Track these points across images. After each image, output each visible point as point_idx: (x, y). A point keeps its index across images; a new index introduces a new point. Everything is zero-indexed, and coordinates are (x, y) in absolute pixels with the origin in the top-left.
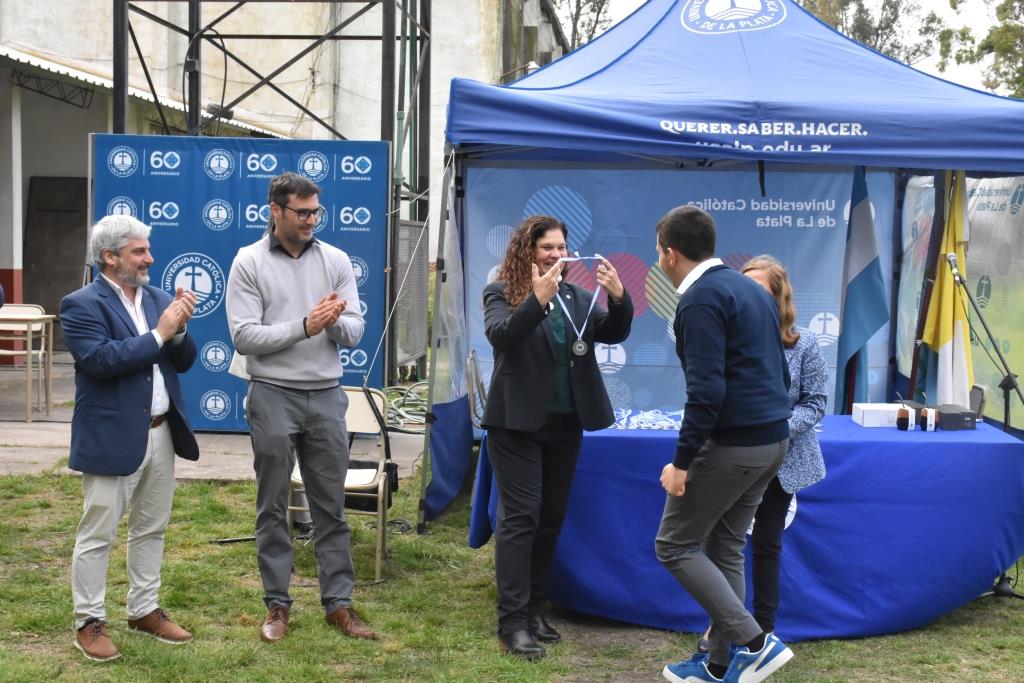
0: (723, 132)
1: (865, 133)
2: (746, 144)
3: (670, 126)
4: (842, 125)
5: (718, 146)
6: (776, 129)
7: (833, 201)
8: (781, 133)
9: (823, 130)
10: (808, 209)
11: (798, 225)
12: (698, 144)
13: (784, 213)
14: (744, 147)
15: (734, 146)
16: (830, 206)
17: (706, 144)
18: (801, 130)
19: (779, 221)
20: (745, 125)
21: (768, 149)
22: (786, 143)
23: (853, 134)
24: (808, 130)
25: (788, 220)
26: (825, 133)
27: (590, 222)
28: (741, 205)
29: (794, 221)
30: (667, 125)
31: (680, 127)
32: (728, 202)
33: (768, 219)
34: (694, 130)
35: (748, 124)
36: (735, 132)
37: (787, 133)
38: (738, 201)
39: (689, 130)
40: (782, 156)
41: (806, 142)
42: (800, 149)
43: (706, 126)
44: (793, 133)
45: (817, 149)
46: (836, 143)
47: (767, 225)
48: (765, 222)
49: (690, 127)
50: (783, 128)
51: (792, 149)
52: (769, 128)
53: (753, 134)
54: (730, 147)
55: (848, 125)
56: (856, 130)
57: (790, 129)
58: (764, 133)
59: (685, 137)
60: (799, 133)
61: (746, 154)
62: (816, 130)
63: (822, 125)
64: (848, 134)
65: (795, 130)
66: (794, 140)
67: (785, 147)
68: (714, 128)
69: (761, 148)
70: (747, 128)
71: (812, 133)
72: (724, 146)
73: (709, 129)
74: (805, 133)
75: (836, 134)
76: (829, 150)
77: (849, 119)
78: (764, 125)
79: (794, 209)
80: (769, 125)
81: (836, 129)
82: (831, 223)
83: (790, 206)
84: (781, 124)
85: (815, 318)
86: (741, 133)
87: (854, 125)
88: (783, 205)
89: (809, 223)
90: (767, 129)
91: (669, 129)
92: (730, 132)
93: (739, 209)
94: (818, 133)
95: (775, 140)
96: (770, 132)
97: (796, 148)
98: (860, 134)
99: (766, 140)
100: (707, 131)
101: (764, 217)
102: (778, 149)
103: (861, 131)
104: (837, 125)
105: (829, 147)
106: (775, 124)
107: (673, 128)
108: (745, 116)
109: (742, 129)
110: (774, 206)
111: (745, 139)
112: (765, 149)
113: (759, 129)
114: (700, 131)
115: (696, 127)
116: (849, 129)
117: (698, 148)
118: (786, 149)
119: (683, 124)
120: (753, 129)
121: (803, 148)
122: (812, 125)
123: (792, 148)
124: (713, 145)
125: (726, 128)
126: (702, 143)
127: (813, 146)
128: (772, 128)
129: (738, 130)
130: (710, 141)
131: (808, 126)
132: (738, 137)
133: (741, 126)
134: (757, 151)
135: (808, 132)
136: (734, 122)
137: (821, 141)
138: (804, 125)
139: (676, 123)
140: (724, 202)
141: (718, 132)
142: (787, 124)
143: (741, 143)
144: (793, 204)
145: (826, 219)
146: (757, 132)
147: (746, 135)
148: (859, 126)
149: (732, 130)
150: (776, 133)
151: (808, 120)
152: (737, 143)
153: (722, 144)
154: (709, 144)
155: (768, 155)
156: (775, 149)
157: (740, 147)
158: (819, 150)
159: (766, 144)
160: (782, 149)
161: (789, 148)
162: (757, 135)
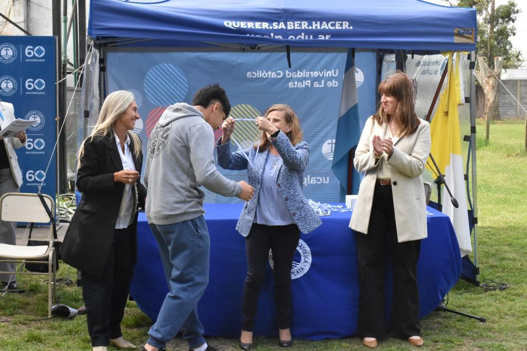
0: (264, 28)
1: (351, 28)
2: (278, 35)
3: (230, 24)
4: (337, 23)
5: (261, 36)
6: (296, 25)
7: (337, 71)
8: (300, 28)
9: (325, 26)
10: (321, 76)
11: (315, 86)
12: (248, 35)
13: (306, 79)
14: (276, 37)
15: (270, 36)
16: (335, 73)
17: (253, 35)
18: (312, 26)
19: (302, 84)
20: (277, 23)
21: (292, 38)
22: (303, 34)
23: (344, 28)
24: (316, 26)
25: (308, 83)
26: (327, 28)
27: (187, 86)
28: (279, 74)
29: (312, 84)
30: (228, 24)
31: (236, 25)
32: (272, 73)
33: (296, 83)
34: (246, 27)
35: (279, 22)
36: (271, 28)
37: (303, 28)
38: (278, 72)
39: (242, 26)
40: (300, 42)
41: (316, 33)
42: (311, 38)
43: (252, 24)
44: (307, 28)
45: (322, 38)
46: (334, 34)
47: (296, 87)
48: (294, 85)
49: (242, 25)
50: (300, 25)
51: (307, 38)
52: (292, 25)
53: (282, 29)
54: (268, 37)
55: (340, 22)
56: (346, 26)
57: (305, 25)
58: (289, 28)
59: (239, 31)
60: (310, 28)
61: (279, 41)
62: (321, 26)
63: (324, 23)
64: (340, 28)
65: (308, 26)
66: (307, 32)
67: (302, 37)
68: (258, 25)
69: (287, 38)
70: (278, 25)
71: (319, 28)
72: (265, 37)
73: (254, 26)
74: (314, 28)
75: (334, 28)
76: (329, 38)
77: (341, 18)
78: (288, 23)
79: (312, 76)
80: (292, 23)
81: (333, 25)
82: (335, 84)
83: (310, 75)
84: (299, 22)
85: (326, 143)
86: (274, 28)
87: (344, 23)
88: (306, 74)
89: (321, 85)
90: (291, 26)
91: (230, 26)
92: (268, 28)
93: (278, 77)
94: (322, 28)
95: (296, 32)
96: (292, 27)
97: (309, 37)
98: (348, 28)
99: (291, 32)
100: (253, 27)
101: (294, 82)
102: (298, 38)
103: (349, 26)
104: (334, 22)
105: (330, 36)
106: (296, 23)
107: (232, 26)
108: (277, 18)
109: (275, 26)
110: (300, 75)
111: (277, 32)
112: (290, 38)
113: (286, 25)
114: (249, 27)
115: (247, 25)
116: (341, 25)
117: (248, 37)
118: (303, 38)
119: (238, 23)
120: (282, 26)
121: (313, 37)
122: (319, 23)
123: (307, 37)
124: (257, 36)
125: (265, 25)
126: (250, 35)
127: (319, 36)
128: (294, 25)
129: (273, 26)
130: (256, 33)
131: (316, 23)
132: (273, 30)
133: (275, 24)
134: (285, 39)
135: (316, 27)
136: (270, 21)
137: (324, 32)
138: (314, 23)
139: (234, 23)
140: (270, 73)
141: (260, 28)
142: (303, 23)
144: (312, 73)
145: (332, 82)
146: (284, 27)
147: (278, 29)
148: (348, 23)
149: (269, 26)
150: (296, 28)
151: (316, 20)
152: (272, 35)
153: (263, 35)
154: (255, 35)
155: (292, 42)
156: (296, 38)
157: (274, 37)
158: (323, 38)
159: (291, 35)
160: (300, 38)
161: (305, 37)
162: (284, 29)
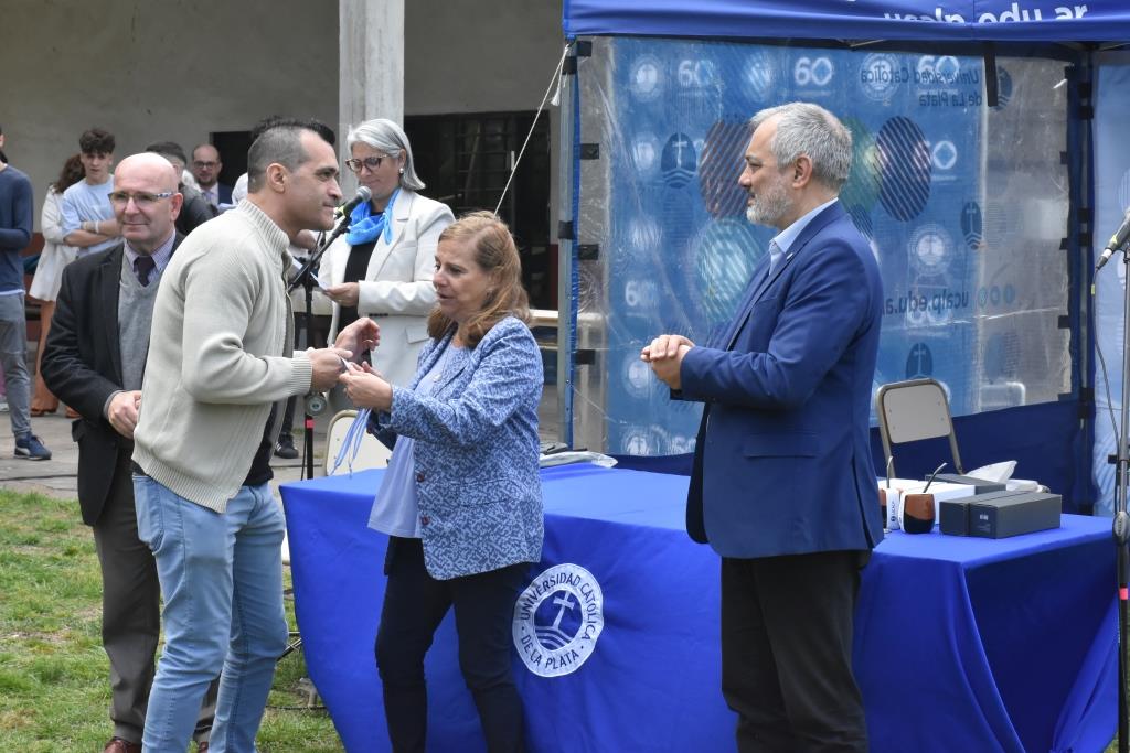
2: (952, 14)
5: (915, 20)
12: (887, 17)
14: (950, 19)
15: (934, 17)
17: (898, 18)
21: (988, 20)
22: (1015, 6)
40: (1011, 29)
42: (1038, 17)
45: (1066, 15)
46: (1095, 2)
51: (1026, 19)
54: (932, 21)
59: (866, 7)
61: (952, 31)
67: (1015, 14)
69: (976, 19)
72: (923, 19)
76: (1085, 14)
97: (1032, 15)
99: (984, 4)
102: (1003, 19)
105: (1084, 9)
111: (950, 4)
112: (982, 20)
117: (888, 23)
118: (1017, 19)
121: (1043, 15)
123: (1025, 13)
124: (908, 18)
126: (893, 16)
127: (1058, 10)
134: (969, 24)
143: (946, 11)
152: (938, 12)
153: (918, 14)
154: (902, 17)
155: (989, 30)
156: (998, 19)
157: (943, 19)
158: (1069, 16)
159: (984, 10)
160: (1009, 19)
161: (1021, 17)
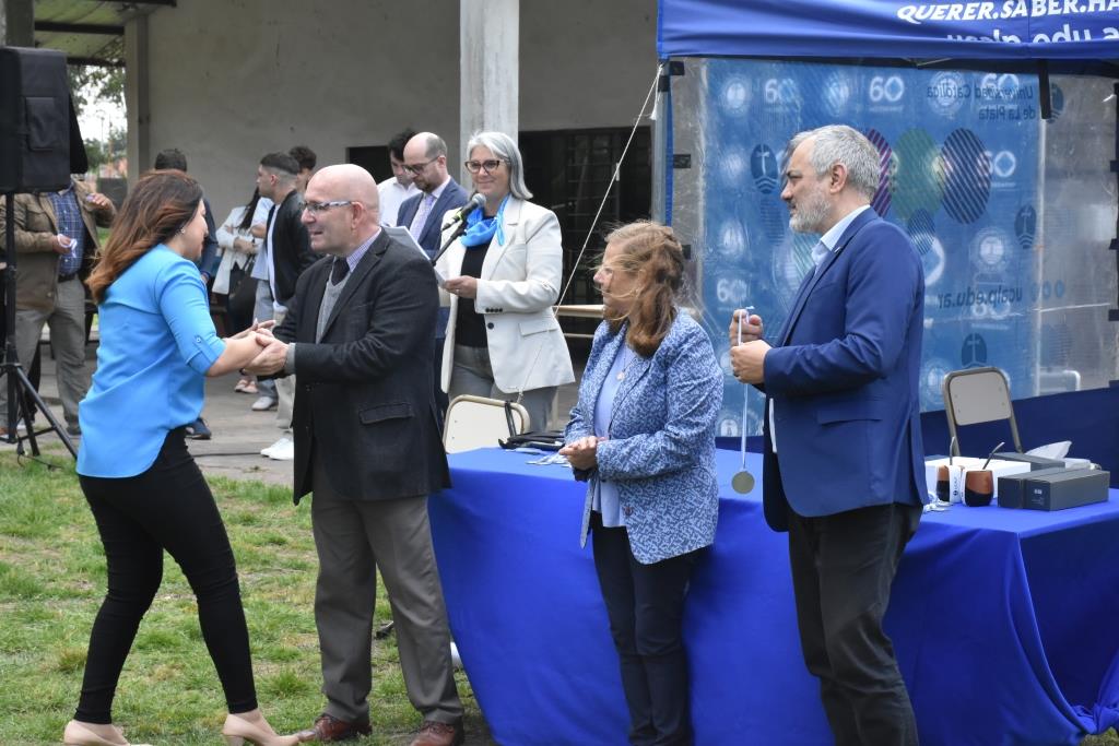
0: (980, 17)
2: (1009, 35)
3: (910, 13)
5: (975, 40)
6: (1052, 5)
8: (1058, 12)
12: (950, 38)
14: (1007, 39)
15: (992, 38)
17: (960, 38)
18: (1087, 4)
20: (1013, 3)
21: (1042, 40)
22: (1067, 27)
30: (907, 12)
31: (925, 13)
34: (943, 18)
36: (996, 15)
37: (1066, 11)
39: (936, 17)
40: (1063, 48)
41: (1097, 23)
42: (1088, 37)
43: (959, 9)
44: (1075, 10)
45: (1112, 34)
49: (938, 13)
50: (1062, 3)
51: (1077, 38)
52: (1042, 6)
53: (1019, 17)
54: (991, 41)
57: (1071, 4)
58: (1035, 13)
59: (930, 28)
60: (1083, 9)
61: (1010, 50)
62: (1108, 2)
65: (1078, 6)
66: (1077, 22)
67: (1066, 35)
68: (970, 11)
69: (1031, 40)
70: (1013, 8)
71: (1102, 8)
72: (982, 40)
73: (962, 14)
74: (1092, 8)
86: (1004, 16)
90: (1040, 7)
91: (908, 18)
92: (989, 17)
94: (1110, 8)
95: (1051, 24)
96: (1044, 12)
97: (1082, 35)
99: (1038, 24)
100: (957, 18)
102: (1055, 39)
107: (913, 17)
109: (1006, 10)
111: (1008, 26)
112: (1036, 40)
113: (1029, 7)
114: (949, 18)
115: (946, 12)
117: (950, 44)
118: (1068, 39)
119: (930, 8)
120: (1020, 8)
121: (1092, 34)
123: (1076, 33)
124: (969, 39)
125: (986, 10)
126: (954, 36)
127: (1106, 31)
128: (1047, 5)
129: (1001, 11)
130: (965, 33)
132: (999, 22)
133: (1007, 5)
134: (1024, 44)
135: (1097, 6)
137: (1115, 21)
139: (920, 9)
141: (973, 17)
146: (1024, 13)
147: (1009, 19)
149: (992, 13)
150: (1052, 12)
152: (996, 33)
153: (978, 36)
154: (964, 38)
155: (1044, 50)
156: (1051, 39)
157: (1001, 39)
158: (1116, 36)
159: (1038, 31)
160: (1061, 39)
161: (1072, 38)
162: (1025, 17)
